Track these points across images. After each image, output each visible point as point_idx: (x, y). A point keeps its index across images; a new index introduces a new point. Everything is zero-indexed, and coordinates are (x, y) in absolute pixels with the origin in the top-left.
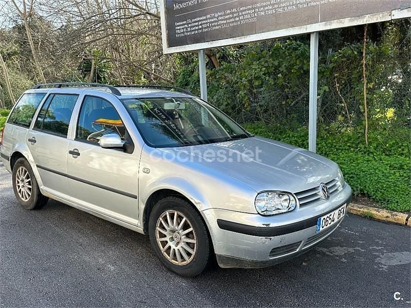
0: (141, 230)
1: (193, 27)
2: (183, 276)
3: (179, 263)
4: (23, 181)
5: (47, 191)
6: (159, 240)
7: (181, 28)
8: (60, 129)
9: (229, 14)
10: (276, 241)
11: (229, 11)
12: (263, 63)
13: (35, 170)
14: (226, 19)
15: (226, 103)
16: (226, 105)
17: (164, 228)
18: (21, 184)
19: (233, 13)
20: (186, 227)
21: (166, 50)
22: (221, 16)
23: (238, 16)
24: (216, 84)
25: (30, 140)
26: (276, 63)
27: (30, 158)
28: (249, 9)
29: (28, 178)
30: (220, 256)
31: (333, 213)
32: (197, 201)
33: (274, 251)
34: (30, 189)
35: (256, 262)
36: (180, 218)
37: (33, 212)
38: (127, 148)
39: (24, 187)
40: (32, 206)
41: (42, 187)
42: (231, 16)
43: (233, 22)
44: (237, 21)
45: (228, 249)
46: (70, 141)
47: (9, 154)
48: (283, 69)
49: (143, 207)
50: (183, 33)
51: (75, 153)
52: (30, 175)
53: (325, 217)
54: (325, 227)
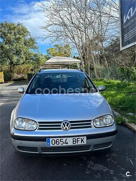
10: (18, 142)
31: (65, 138)
53: (55, 139)
54: (56, 145)
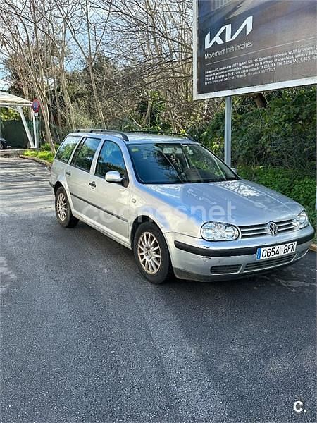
0: (129, 246)
1: (220, 75)
2: (152, 283)
3: (150, 272)
4: (61, 204)
5: (76, 213)
6: (139, 254)
7: (210, 76)
8: (86, 165)
9: (251, 64)
10: (215, 260)
11: (251, 61)
12: (284, 110)
13: (69, 196)
14: (248, 69)
15: (248, 148)
16: (249, 150)
17: (142, 246)
18: (60, 207)
19: (254, 63)
20: (155, 245)
21: (196, 97)
22: (244, 65)
23: (259, 66)
24: (243, 129)
25: (67, 173)
26: (297, 110)
27: (66, 188)
28: (269, 60)
29: (64, 202)
30: (176, 269)
31: (277, 247)
32: (162, 226)
33: (214, 269)
34: (65, 211)
35: (201, 276)
36: (152, 238)
37: (67, 229)
38: (124, 183)
39: (62, 209)
40: (67, 224)
41: (73, 210)
42: (253, 65)
43: (254, 71)
44: (258, 71)
45: (181, 264)
46: (91, 176)
47: (54, 183)
48: (303, 116)
49: (131, 228)
50: (211, 81)
51: (93, 185)
52: (66, 201)
53: (267, 249)
54: (266, 257)
